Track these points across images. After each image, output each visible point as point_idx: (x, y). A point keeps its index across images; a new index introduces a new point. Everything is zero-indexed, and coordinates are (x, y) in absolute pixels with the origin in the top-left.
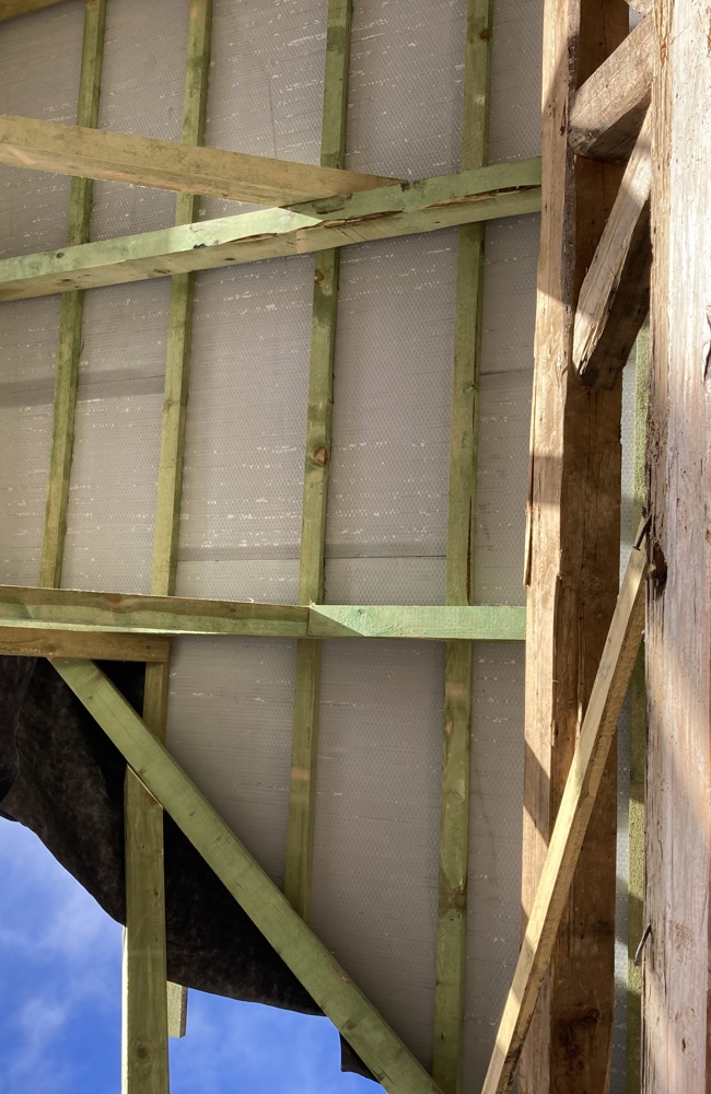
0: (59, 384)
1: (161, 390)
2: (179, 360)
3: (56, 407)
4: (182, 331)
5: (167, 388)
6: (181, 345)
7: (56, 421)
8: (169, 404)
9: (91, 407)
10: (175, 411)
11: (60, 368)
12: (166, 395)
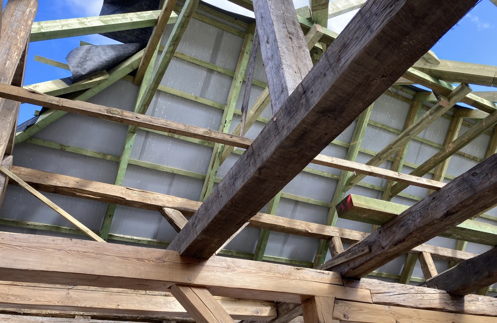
0: (213, 66)
1: (200, 97)
2: (206, 103)
3: (208, 63)
4: (212, 105)
5: (200, 98)
6: (209, 104)
7: (204, 63)
8: (196, 98)
9: (204, 73)
10: (193, 99)
11: (217, 67)
12: (199, 97)
